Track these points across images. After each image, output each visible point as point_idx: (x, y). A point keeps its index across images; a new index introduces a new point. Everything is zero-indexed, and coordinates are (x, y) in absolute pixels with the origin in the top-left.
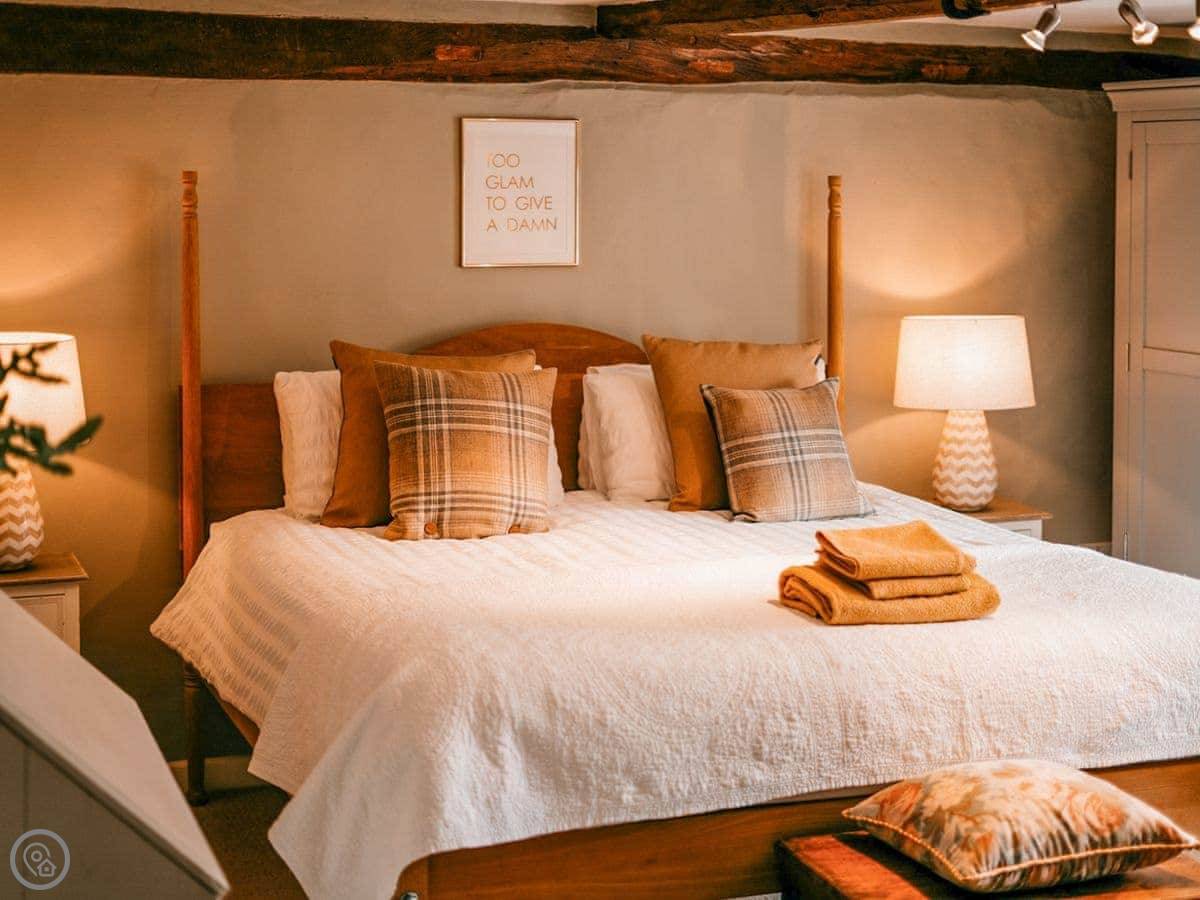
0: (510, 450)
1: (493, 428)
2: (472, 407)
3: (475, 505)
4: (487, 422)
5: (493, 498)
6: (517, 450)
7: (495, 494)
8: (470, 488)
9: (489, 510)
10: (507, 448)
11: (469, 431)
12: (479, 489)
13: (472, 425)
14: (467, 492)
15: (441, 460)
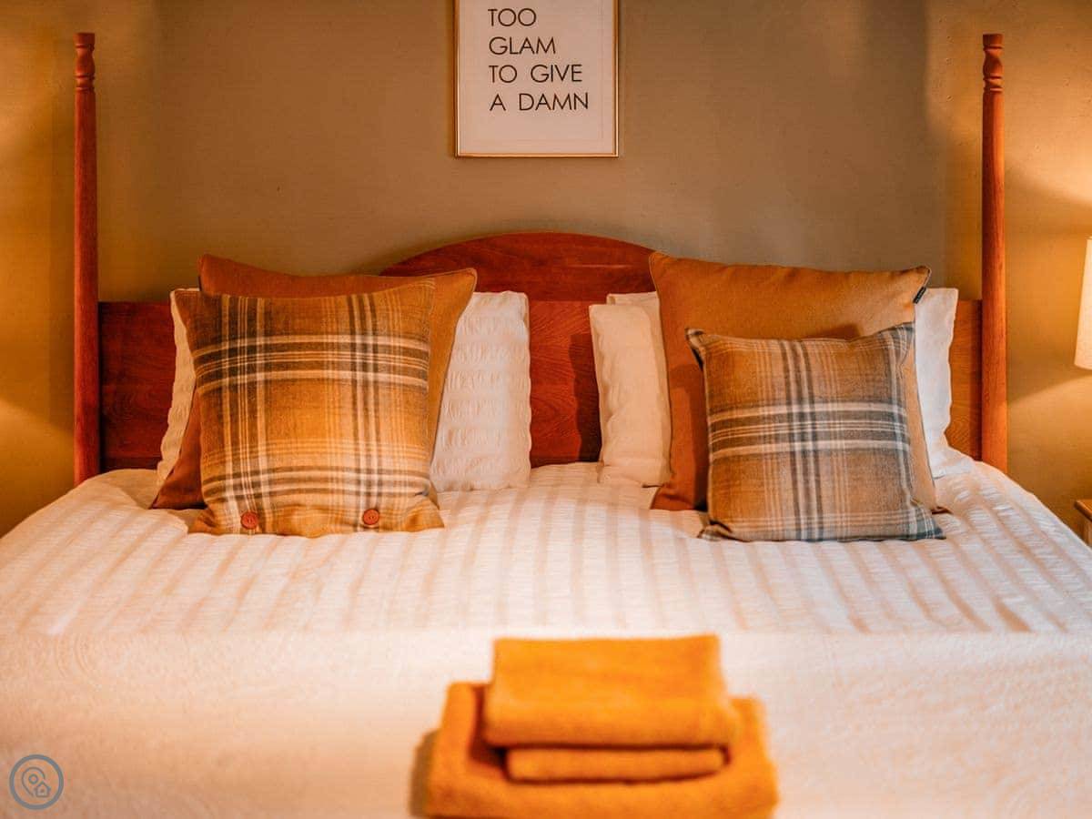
0: (354, 403)
1: (329, 373)
2: (299, 346)
3: (303, 486)
4: (320, 366)
5: (329, 474)
6: (365, 403)
7: (331, 469)
8: (295, 463)
9: (325, 491)
10: (349, 399)
11: (294, 381)
12: (307, 462)
13: (298, 372)
14: (291, 469)
15: (253, 425)
